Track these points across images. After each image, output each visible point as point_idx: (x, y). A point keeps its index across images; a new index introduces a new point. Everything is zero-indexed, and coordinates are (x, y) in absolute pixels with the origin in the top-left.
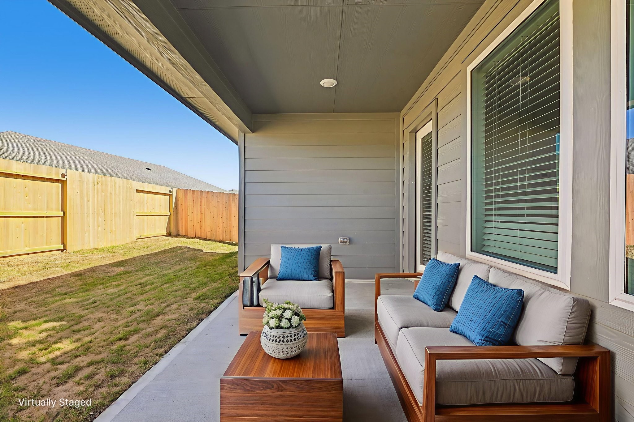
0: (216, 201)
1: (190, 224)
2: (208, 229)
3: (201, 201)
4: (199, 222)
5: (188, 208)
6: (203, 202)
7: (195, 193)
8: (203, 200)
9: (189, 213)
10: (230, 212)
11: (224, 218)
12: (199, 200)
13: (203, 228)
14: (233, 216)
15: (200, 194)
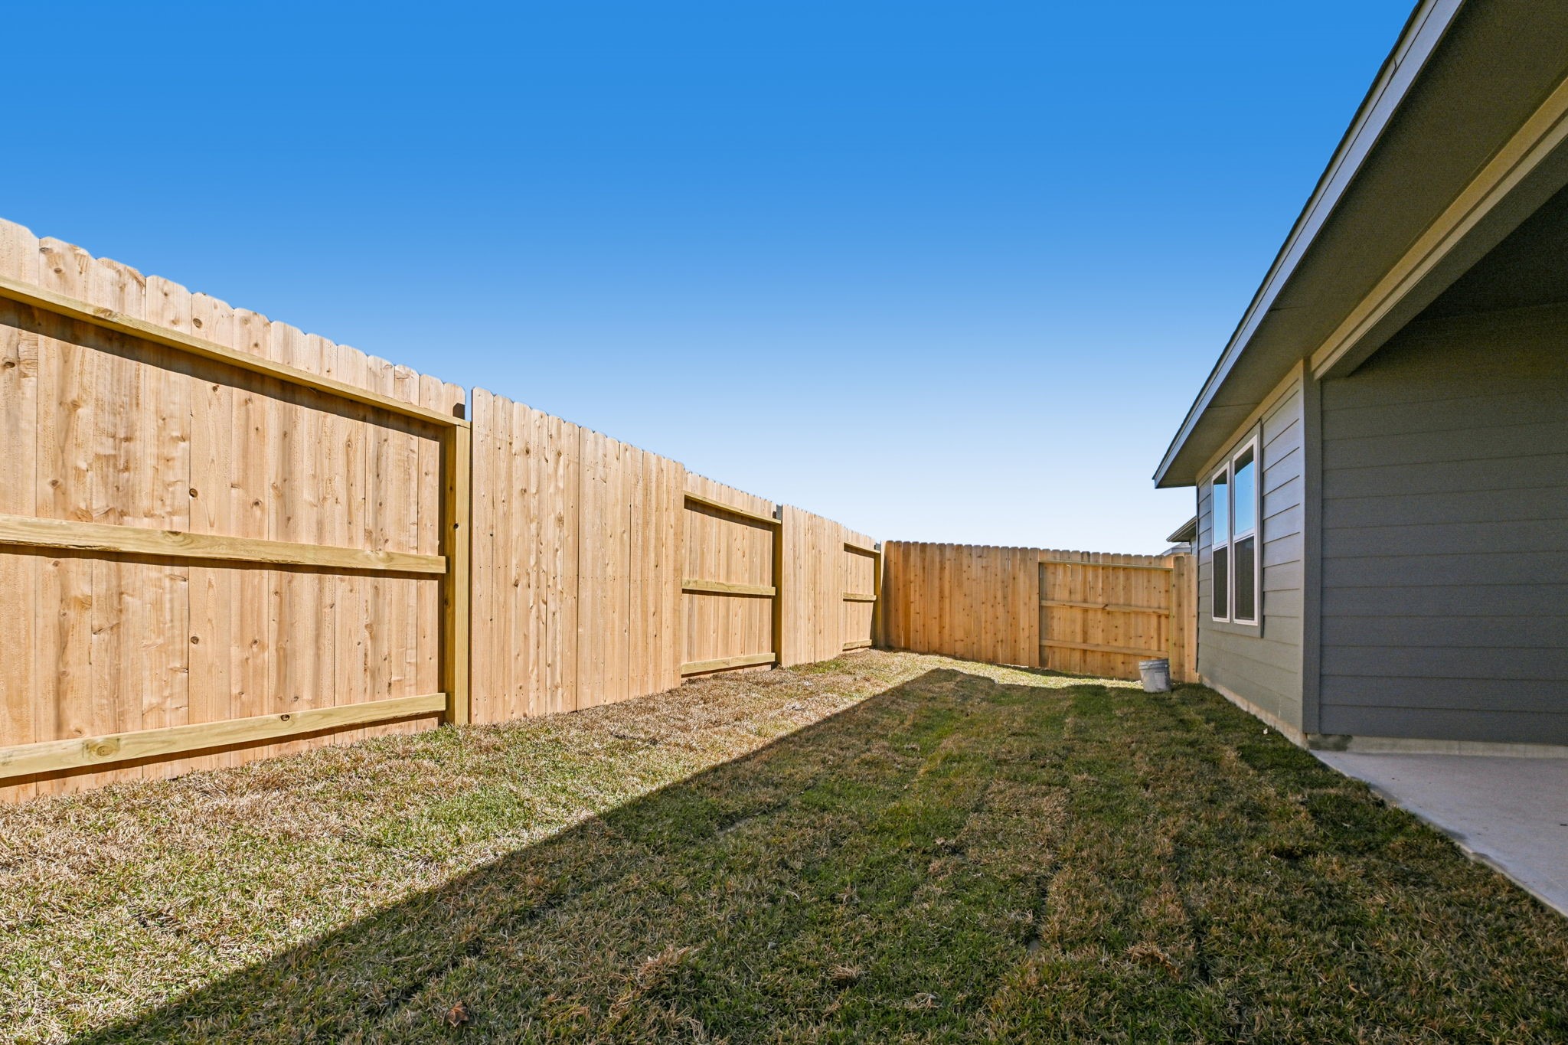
0: (979, 568)
1: (916, 621)
2: (959, 634)
3: (942, 568)
4: (937, 615)
5: (912, 585)
6: (947, 572)
7: (928, 549)
8: (947, 565)
9: (914, 596)
10: (1014, 592)
11: (1000, 609)
12: (937, 565)
13: (946, 631)
14: (1022, 603)
15: (938, 552)
